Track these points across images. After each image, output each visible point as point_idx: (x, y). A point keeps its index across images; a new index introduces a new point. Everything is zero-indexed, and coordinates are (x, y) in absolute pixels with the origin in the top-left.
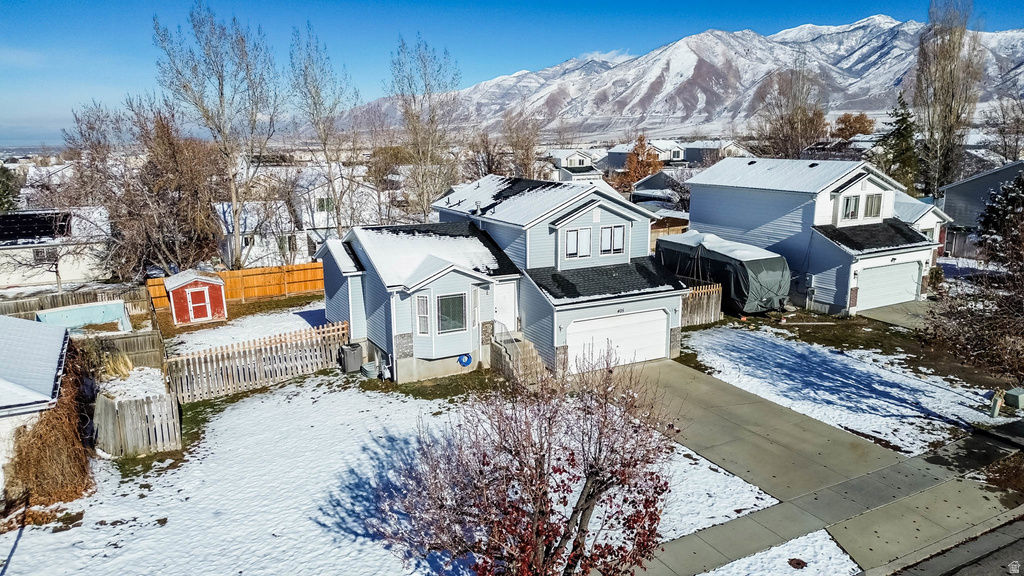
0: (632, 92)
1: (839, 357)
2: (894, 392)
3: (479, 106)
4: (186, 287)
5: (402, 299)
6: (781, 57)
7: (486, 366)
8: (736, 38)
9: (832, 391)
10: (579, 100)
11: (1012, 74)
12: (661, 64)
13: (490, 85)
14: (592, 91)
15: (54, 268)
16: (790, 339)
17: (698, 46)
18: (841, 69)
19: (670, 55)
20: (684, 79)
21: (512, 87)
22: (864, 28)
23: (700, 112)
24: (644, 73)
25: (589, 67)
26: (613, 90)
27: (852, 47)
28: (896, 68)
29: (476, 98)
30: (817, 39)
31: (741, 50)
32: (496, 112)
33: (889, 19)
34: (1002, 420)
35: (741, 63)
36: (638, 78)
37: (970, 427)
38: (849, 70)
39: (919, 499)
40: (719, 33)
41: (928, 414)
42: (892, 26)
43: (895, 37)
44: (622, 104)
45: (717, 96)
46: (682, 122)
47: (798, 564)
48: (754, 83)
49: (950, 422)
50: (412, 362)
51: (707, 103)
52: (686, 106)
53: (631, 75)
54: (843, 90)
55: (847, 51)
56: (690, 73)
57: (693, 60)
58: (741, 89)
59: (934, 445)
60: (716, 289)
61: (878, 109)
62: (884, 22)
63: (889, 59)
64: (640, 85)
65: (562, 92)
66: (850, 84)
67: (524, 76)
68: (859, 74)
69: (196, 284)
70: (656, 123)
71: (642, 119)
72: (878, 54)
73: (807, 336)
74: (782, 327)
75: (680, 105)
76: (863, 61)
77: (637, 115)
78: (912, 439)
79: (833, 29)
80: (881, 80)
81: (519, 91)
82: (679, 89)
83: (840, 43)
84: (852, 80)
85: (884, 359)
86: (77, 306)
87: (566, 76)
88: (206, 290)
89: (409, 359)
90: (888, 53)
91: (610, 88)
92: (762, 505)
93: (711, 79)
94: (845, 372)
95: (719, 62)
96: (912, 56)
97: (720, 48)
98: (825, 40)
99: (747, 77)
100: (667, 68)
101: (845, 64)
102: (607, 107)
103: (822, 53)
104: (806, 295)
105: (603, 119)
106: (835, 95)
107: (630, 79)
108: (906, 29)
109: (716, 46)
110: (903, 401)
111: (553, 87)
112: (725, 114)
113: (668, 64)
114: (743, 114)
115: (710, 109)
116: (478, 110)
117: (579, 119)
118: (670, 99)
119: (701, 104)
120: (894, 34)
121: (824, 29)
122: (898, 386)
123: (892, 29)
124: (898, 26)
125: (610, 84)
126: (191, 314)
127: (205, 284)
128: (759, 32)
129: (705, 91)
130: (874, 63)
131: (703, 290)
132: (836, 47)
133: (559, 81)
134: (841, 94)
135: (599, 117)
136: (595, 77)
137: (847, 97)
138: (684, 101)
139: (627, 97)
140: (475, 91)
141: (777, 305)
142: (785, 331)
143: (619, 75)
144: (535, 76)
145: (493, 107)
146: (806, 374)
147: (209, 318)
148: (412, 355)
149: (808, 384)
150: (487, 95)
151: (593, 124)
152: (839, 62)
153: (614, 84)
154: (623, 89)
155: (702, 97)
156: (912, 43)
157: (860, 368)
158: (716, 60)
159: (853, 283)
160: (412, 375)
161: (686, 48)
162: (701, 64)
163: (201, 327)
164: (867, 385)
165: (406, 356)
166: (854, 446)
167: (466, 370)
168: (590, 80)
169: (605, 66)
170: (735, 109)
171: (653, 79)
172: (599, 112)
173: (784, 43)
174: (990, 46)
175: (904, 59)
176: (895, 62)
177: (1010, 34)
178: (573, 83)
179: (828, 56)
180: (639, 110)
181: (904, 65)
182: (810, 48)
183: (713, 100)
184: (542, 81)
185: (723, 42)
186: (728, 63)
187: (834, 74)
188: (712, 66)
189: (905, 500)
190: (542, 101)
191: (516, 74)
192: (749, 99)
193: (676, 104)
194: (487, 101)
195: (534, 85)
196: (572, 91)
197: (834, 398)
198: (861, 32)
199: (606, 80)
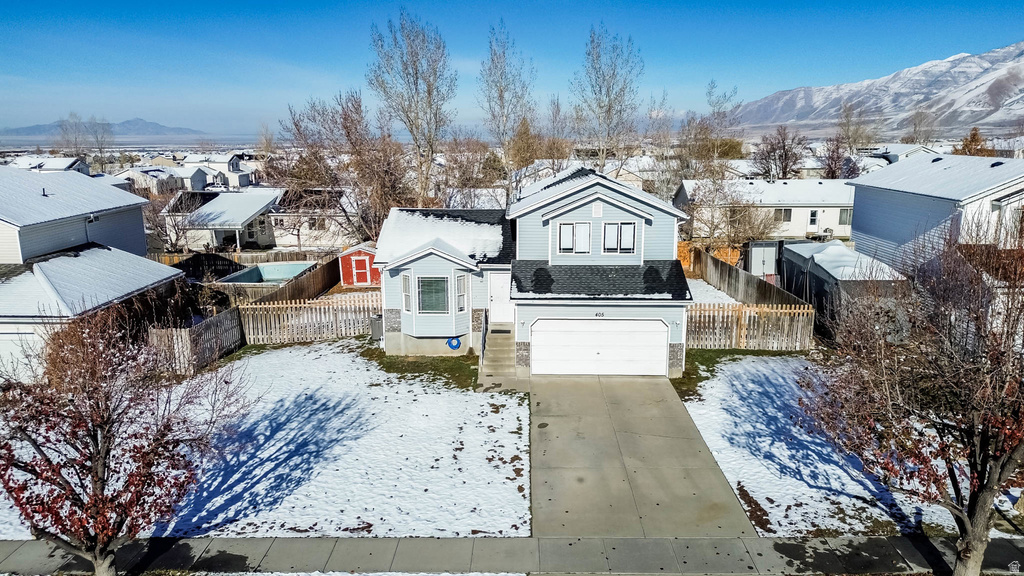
3: (897, 96)
4: (351, 255)
5: (392, 277)
7: (478, 353)
13: (914, 72)
15: (296, 232)
21: (943, 74)
29: (895, 87)
32: (920, 102)
50: (399, 337)
65: (1013, 77)
67: (962, 60)
69: (359, 253)
81: (953, 77)
86: (285, 263)
87: (1022, 58)
88: (367, 258)
89: (396, 333)
111: (1002, 72)
116: (894, 101)
126: (355, 278)
127: (367, 254)
133: (1010, 64)
140: (894, 80)
144: (978, 60)
145: (915, 97)
147: (368, 284)
148: (400, 331)
150: (910, 84)
160: (400, 349)
163: (360, 290)
165: (394, 330)
167: (456, 354)
184: (986, 65)
190: (984, 89)
191: (951, 59)
194: (908, 90)
195: (975, 69)
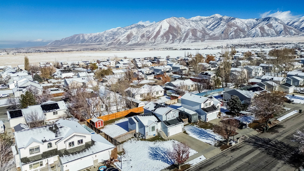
0: (151, 34)
1: (206, 131)
2: (212, 136)
3: (106, 37)
4: (97, 122)
5: (147, 128)
6: (192, 25)
7: (157, 135)
8: (180, 19)
9: (204, 137)
10: (136, 36)
11: (251, 31)
12: (159, 26)
13: (109, 31)
14: (140, 34)
16: (198, 127)
17: (169, 21)
18: (208, 28)
19: (162, 24)
20: (166, 31)
21: (116, 32)
22: (213, 17)
23: (171, 40)
24: (155, 29)
25: (139, 27)
26: (146, 34)
27: (210, 22)
28: (222, 29)
29: (105, 35)
30: (201, 20)
31: (181, 23)
32: (112, 39)
33: (219, 15)
34: (224, 140)
35: (181, 26)
36: (153, 30)
37: (220, 141)
38: (210, 29)
39: (213, 151)
40: (175, 18)
41: (215, 140)
42: (220, 17)
43: (221, 20)
44: (149, 38)
45: (175, 36)
46: (166, 43)
47: (200, 159)
48: (185, 32)
49: (218, 140)
50: (148, 136)
51: (173, 37)
52: (167, 38)
53: (151, 29)
54: (209, 34)
55: (209, 24)
56: (167, 29)
57: (168, 25)
58: (182, 34)
59: (215, 144)
60: (187, 119)
61: (218, 40)
62: (218, 16)
63: (220, 26)
64: (154, 32)
65: (131, 34)
66: (210, 33)
67: (120, 29)
68: (212, 30)
70: (159, 43)
71: (155, 42)
72: (217, 25)
73: (201, 127)
74: (197, 125)
75: (165, 38)
76: (213, 26)
77: (153, 41)
78: (213, 143)
79: (205, 17)
80: (218, 32)
81: (118, 33)
82: (164, 34)
83: (207, 21)
84: (211, 32)
85: (211, 131)
87: (132, 29)
88: (100, 122)
90: (220, 24)
91: (145, 33)
92: (197, 153)
93: (173, 31)
94: (206, 133)
95: (175, 26)
96: (226, 26)
97: (175, 22)
98: (203, 20)
99: (183, 30)
100: (161, 28)
101: (209, 27)
102: (144, 38)
103: (203, 24)
104: (200, 119)
105: (143, 42)
106: (207, 36)
107: (151, 30)
108: (224, 18)
109: (174, 21)
110: (213, 138)
111: (128, 32)
112: (177, 41)
113: (161, 26)
114: (182, 41)
115: (173, 39)
116: (106, 39)
117: (137, 42)
118: (162, 36)
119: (171, 38)
120: (221, 19)
121: (203, 17)
122: (213, 135)
123: (220, 18)
124: (222, 17)
125: (145, 32)
126: (98, 126)
128: (186, 18)
129: (172, 34)
130: (216, 27)
131: (186, 119)
132: (206, 22)
133: (130, 30)
134: (208, 36)
135: (142, 41)
136: (141, 30)
137: (210, 36)
138: (166, 37)
139: (150, 36)
140: (105, 33)
141: (196, 121)
142: (198, 126)
143: (148, 29)
144: (123, 29)
145: (110, 38)
146: (201, 134)
147: (101, 127)
149: (201, 136)
150: (109, 34)
151: (141, 43)
152: (207, 26)
153: (146, 32)
154: (149, 33)
155: (171, 36)
156: (226, 22)
157: (208, 132)
158: (174, 26)
159: (207, 117)
161: (166, 22)
162: (171, 27)
164: (209, 136)
166: (206, 145)
167: (154, 136)
168: (139, 30)
169: (143, 26)
170: (180, 40)
171: (157, 31)
172: (142, 40)
173: (193, 21)
174: (245, 23)
175: (224, 26)
176: (221, 27)
177: (250, 20)
178: (134, 31)
179: (204, 25)
180: (154, 40)
181: (224, 28)
182: (199, 22)
183: (174, 37)
184: (125, 30)
185: (176, 20)
186: (178, 26)
187: (206, 30)
188: (173, 27)
189: (211, 151)
190: (126, 36)
191: (117, 28)
192: (184, 37)
193: (164, 38)
194: (108, 36)
195: (123, 31)
196: (134, 33)
197: (204, 138)
198: (212, 19)
199: (144, 30)
